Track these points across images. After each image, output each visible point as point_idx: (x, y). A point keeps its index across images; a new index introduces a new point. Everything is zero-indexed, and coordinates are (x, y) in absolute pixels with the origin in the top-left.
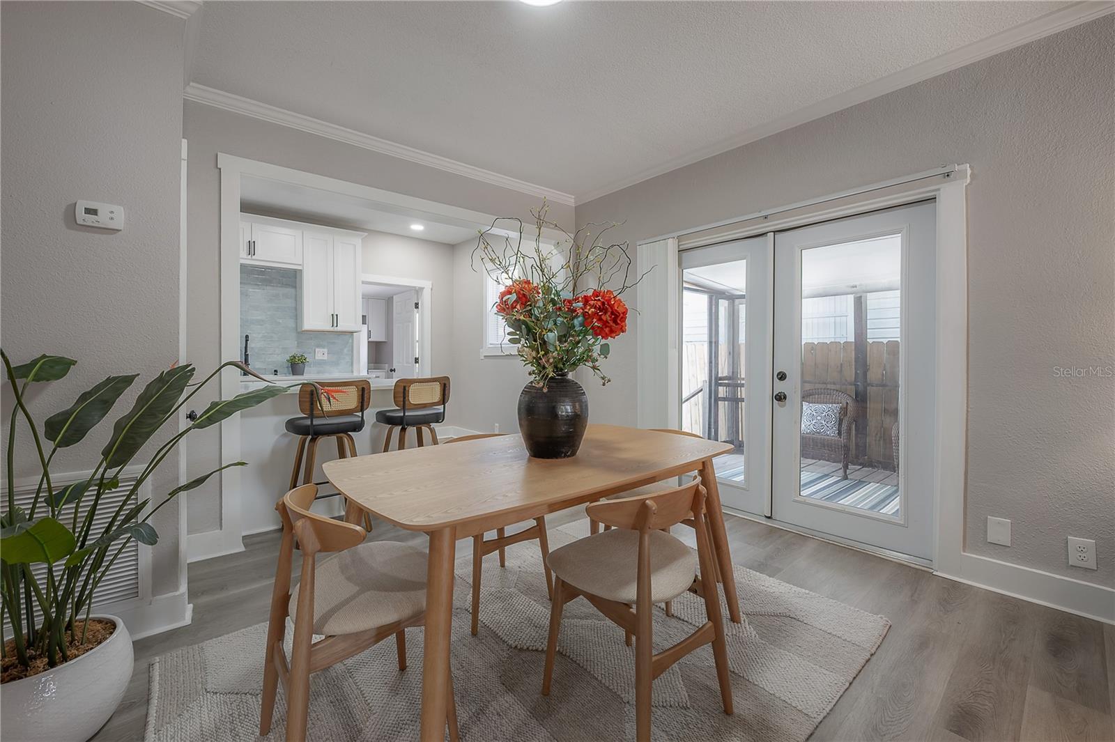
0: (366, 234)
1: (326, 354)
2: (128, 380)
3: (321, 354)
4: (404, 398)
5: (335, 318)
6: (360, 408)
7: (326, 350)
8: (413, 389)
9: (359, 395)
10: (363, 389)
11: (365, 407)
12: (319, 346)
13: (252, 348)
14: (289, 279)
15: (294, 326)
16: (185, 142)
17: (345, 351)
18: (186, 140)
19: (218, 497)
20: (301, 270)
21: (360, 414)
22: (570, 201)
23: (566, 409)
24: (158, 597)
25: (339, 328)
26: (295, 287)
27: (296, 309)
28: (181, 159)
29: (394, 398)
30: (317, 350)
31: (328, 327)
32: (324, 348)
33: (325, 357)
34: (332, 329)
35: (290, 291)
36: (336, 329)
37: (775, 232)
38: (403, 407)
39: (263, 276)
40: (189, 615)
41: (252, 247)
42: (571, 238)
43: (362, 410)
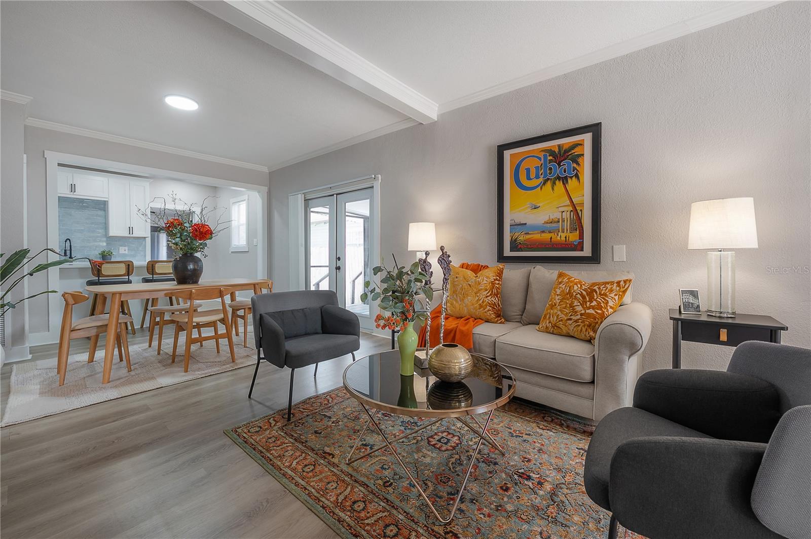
0: (152, 180)
1: (127, 251)
3: (124, 249)
4: (152, 270)
5: (131, 230)
6: (127, 274)
7: (127, 248)
8: (157, 265)
9: (126, 268)
10: (129, 265)
11: (130, 273)
12: (121, 246)
13: (75, 246)
14: (102, 206)
15: (104, 233)
16: (25, 156)
17: (140, 249)
18: (26, 155)
19: (47, 316)
20: (107, 201)
21: (127, 277)
22: (265, 170)
23: (191, 267)
24: (14, 348)
25: (134, 235)
26: (105, 211)
27: (105, 223)
28: (23, 163)
29: (147, 270)
30: (120, 248)
31: (127, 235)
32: (125, 246)
34: (129, 236)
35: (101, 213)
36: (132, 236)
37: (337, 194)
38: (153, 275)
39: (82, 204)
40: (30, 357)
41: (73, 188)
42: (266, 189)
43: (128, 275)
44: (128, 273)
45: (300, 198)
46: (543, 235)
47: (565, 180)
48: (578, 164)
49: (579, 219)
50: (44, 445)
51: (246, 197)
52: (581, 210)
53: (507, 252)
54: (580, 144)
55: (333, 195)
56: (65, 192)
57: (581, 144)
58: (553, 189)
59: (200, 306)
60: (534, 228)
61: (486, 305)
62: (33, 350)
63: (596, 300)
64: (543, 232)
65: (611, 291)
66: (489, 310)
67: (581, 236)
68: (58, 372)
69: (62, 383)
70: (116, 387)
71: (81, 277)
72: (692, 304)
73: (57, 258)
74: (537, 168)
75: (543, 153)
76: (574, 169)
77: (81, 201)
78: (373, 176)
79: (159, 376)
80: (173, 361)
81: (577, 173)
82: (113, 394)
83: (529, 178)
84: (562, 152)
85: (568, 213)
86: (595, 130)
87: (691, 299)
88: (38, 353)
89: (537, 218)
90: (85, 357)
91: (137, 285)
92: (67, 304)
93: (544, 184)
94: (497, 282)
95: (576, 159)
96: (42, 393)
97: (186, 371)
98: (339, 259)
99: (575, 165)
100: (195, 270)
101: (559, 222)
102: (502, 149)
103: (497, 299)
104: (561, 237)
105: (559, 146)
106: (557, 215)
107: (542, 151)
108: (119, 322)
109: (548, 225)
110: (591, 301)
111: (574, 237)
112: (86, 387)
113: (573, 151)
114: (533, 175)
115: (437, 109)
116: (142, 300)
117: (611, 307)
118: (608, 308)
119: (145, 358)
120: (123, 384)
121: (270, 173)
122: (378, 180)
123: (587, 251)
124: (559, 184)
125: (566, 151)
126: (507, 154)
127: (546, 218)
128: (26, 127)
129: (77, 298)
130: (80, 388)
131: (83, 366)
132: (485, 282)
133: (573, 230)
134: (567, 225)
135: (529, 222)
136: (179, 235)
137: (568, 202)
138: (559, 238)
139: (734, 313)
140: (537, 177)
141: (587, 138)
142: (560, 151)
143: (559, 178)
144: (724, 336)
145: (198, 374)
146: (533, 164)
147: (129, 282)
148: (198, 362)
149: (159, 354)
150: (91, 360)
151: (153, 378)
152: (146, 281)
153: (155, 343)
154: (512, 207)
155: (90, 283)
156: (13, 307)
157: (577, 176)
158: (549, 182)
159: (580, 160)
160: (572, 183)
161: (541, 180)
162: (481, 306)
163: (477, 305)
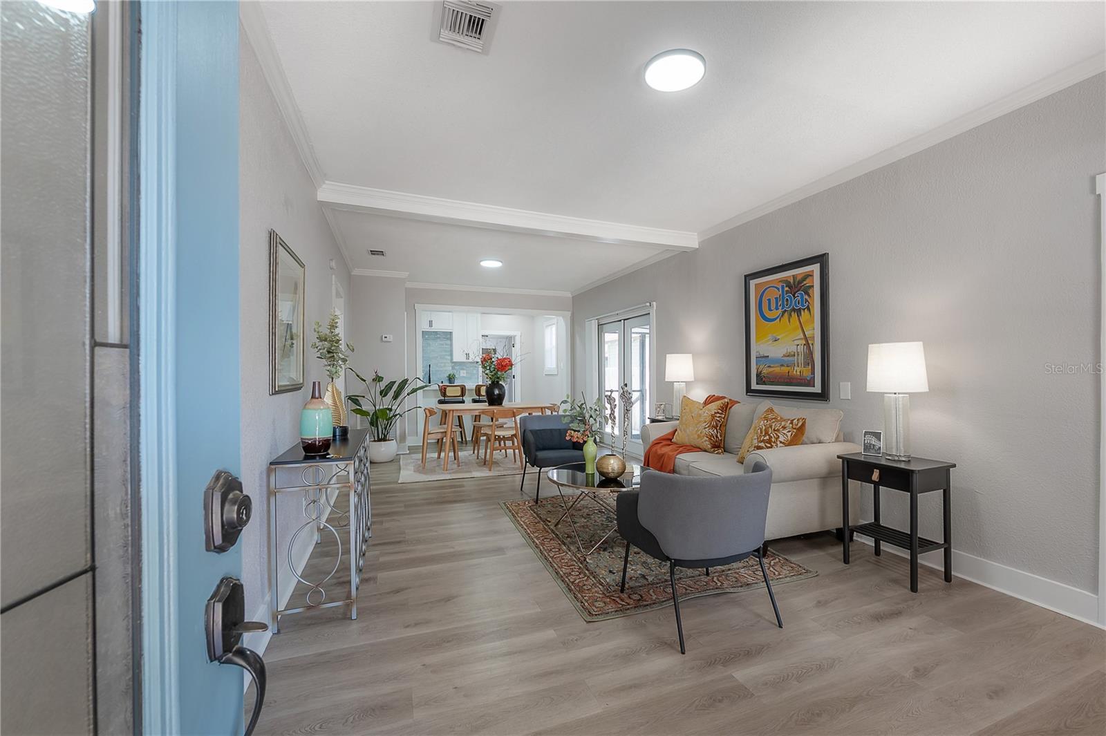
2: (395, 382)
3: (463, 373)
5: (467, 355)
6: (461, 395)
7: (465, 372)
9: (462, 390)
10: (464, 387)
12: (461, 370)
13: (432, 374)
14: (448, 336)
15: (450, 359)
16: (405, 313)
17: (474, 372)
19: (416, 425)
20: (452, 332)
21: (462, 398)
22: (569, 295)
23: (496, 392)
24: (401, 445)
25: (470, 360)
26: (450, 341)
27: (451, 350)
29: (475, 392)
31: (465, 360)
32: (463, 371)
33: (465, 375)
35: (448, 342)
36: (468, 361)
37: (624, 320)
38: (479, 396)
39: (436, 335)
40: (408, 452)
41: (431, 323)
42: (569, 314)
43: (463, 396)
44: (463, 394)
45: (594, 324)
46: (782, 368)
47: (799, 312)
48: (809, 296)
49: (811, 353)
50: (417, 493)
51: (555, 321)
52: (812, 344)
53: (754, 386)
54: (809, 275)
55: (620, 321)
56: (426, 328)
57: (811, 276)
58: (789, 321)
59: (506, 424)
60: (776, 361)
61: (704, 436)
62: (410, 448)
63: (769, 435)
64: (782, 365)
65: (784, 428)
66: (706, 441)
67: (813, 373)
68: (422, 462)
69: (424, 468)
70: (450, 473)
71: (436, 397)
72: (874, 445)
73: (422, 384)
74: (776, 298)
75: (781, 284)
76: (807, 301)
77: (436, 333)
78: (648, 304)
79: (474, 471)
80: (485, 464)
81: (808, 306)
82: (448, 477)
83: (770, 310)
84: (796, 283)
85: (802, 347)
86: (822, 259)
87: (874, 441)
88: (412, 450)
89: (776, 351)
90: (436, 455)
91: (469, 404)
92: (426, 416)
93: (782, 316)
94: (718, 415)
95: (807, 290)
96: (414, 471)
97: (490, 470)
98: (626, 385)
99: (807, 297)
100: (499, 395)
101: (794, 355)
102: (748, 277)
103: (715, 431)
104: (797, 371)
105: (793, 276)
106: (793, 349)
107: (780, 281)
108: (453, 430)
109: (786, 358)
110: (765, 436)
111: (806, 373)
112: (435, 471)
113: (805, 282)
114: (773, 307)
115: (696, 237)
116: (472, 416)
117: (781, 442)
118: (778, 442)
119: (469, 460)
120: (453, 473)
121: (573, 297)
122: (653, 307)
123: (817, 389)
124: (794, 315)
125: (800, 282)
126: (753, 283)
127: (784, 352)
128: (406, 288)
129: (431, 412)
130: (432, 471)
131: (434, 460)
132: (705, 414)
133: (806, 364)
134: (801, 359)
135: (771, 355)
136: (488, 368)
137: (802, 336)
138: (795, 372)
139: (909, 457)
140: (777, 309)
141: (816, 268)
142: (794, 282)
143: (794, 310)
144: (876, 476)
145: (497, 473)
146: (773, 294)
147: (463, 402)
148: (500, 466)
149: (478, 458)
150: (439, 457)
151: (470, 472)
152: (475, 401)
153: (476, 452)
154: (758, 339)
155: (441, 402)
156: (401, 416)
157: (808, 308)
158: (786, 313)
159: (810, 291)
160: (805, 314)
161: (780, 311)
162: (699, 436)
163: (696, 436)
